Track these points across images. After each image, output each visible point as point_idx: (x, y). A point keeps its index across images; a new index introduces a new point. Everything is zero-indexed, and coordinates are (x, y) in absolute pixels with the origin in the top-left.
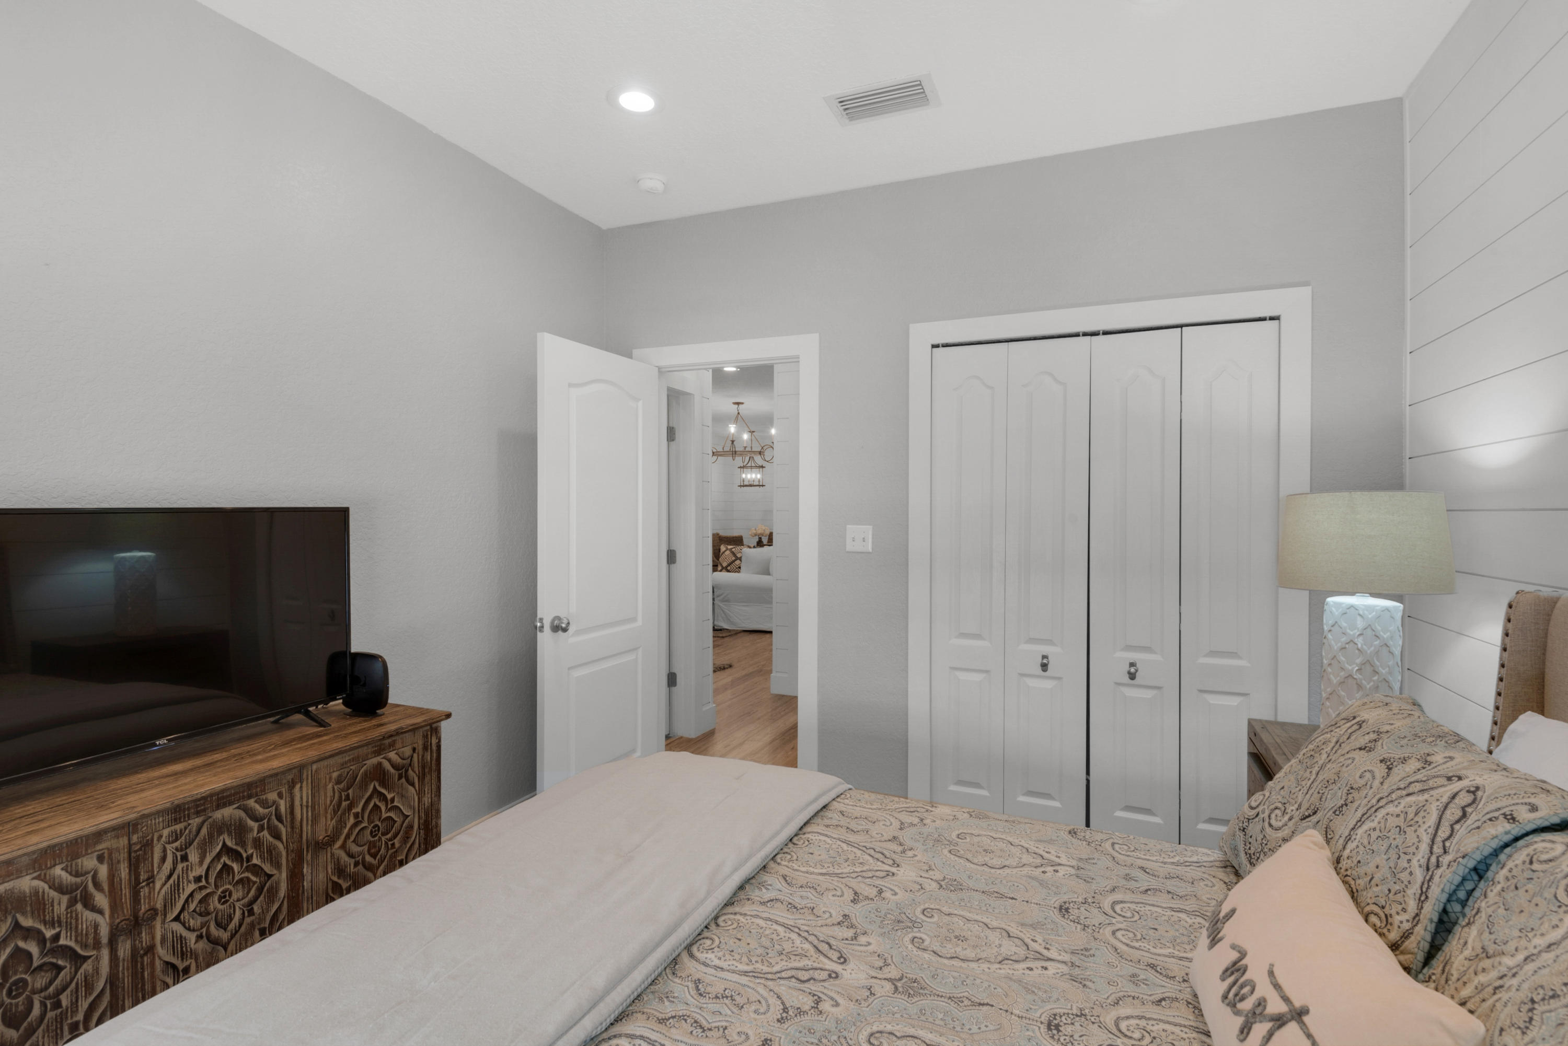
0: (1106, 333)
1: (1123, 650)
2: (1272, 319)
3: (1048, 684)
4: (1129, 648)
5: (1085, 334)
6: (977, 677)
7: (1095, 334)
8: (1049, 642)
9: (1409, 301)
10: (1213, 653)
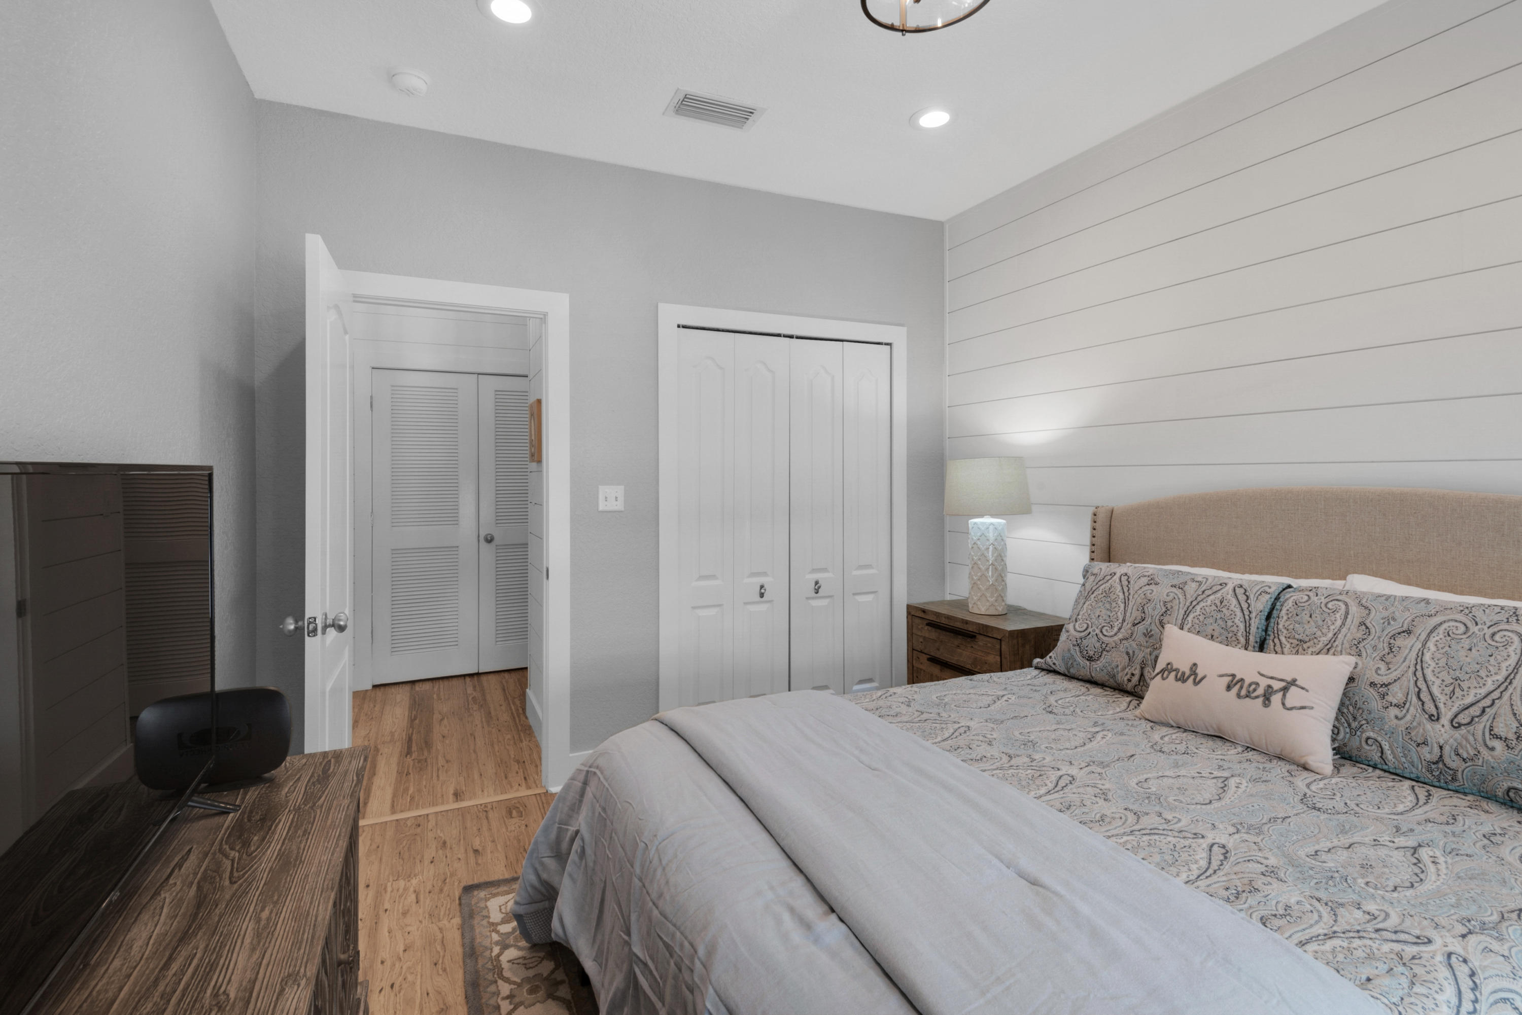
0: (798, 337)
1: (810, 573)
2: (887, 344)
3: (763, 607)
4: (814, 571)
5: (785, 336)
6: (713, 612)
7: (791, 337)
8: (765, 574)
9: (948, 346)
10: (861, 567)
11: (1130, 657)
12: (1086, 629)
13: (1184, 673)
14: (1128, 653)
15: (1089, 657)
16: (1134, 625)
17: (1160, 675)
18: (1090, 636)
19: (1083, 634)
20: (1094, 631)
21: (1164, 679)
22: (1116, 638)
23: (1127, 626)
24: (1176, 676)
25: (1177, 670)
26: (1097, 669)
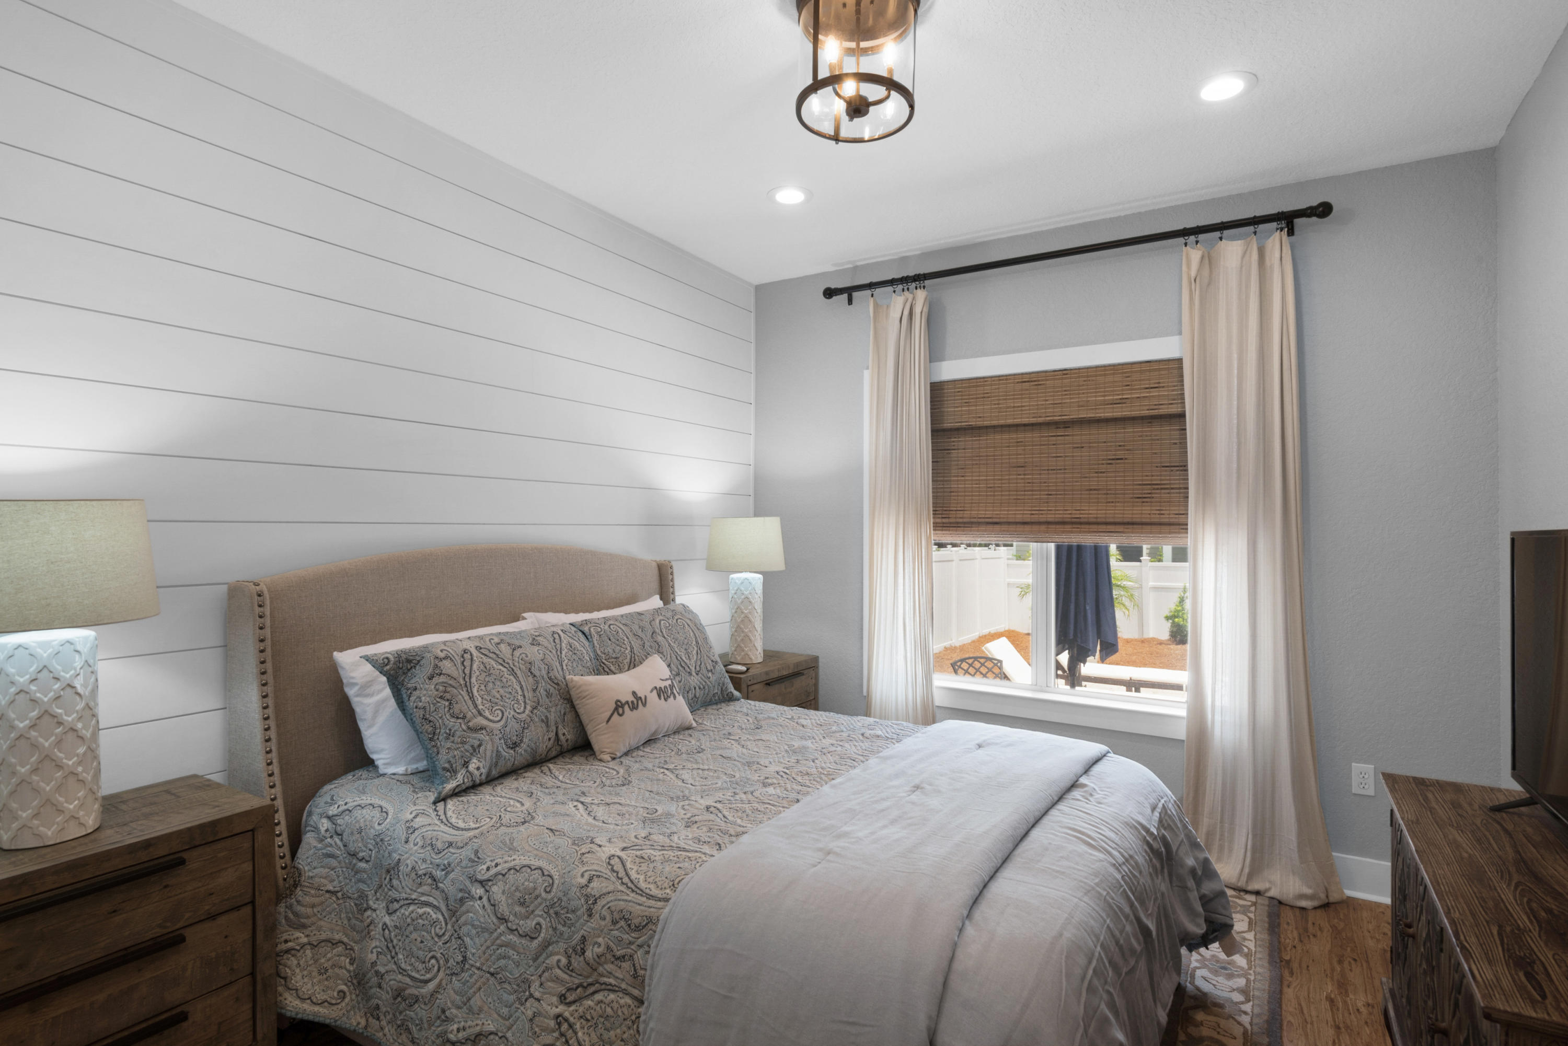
11: (546, 721)
12: (503, 715)
13: (632, 702)
14: (542, 721)
15: (513, 744)
16: (534, 690)
17: (616, 713)
18: (509, 720)
19: (502, 723)
20: (509, 713)
21: (620, 715)
22: (527, 712)
23: (529, 695)
24: (629, 707)
25: (627, 702)
26: (522, 754)
